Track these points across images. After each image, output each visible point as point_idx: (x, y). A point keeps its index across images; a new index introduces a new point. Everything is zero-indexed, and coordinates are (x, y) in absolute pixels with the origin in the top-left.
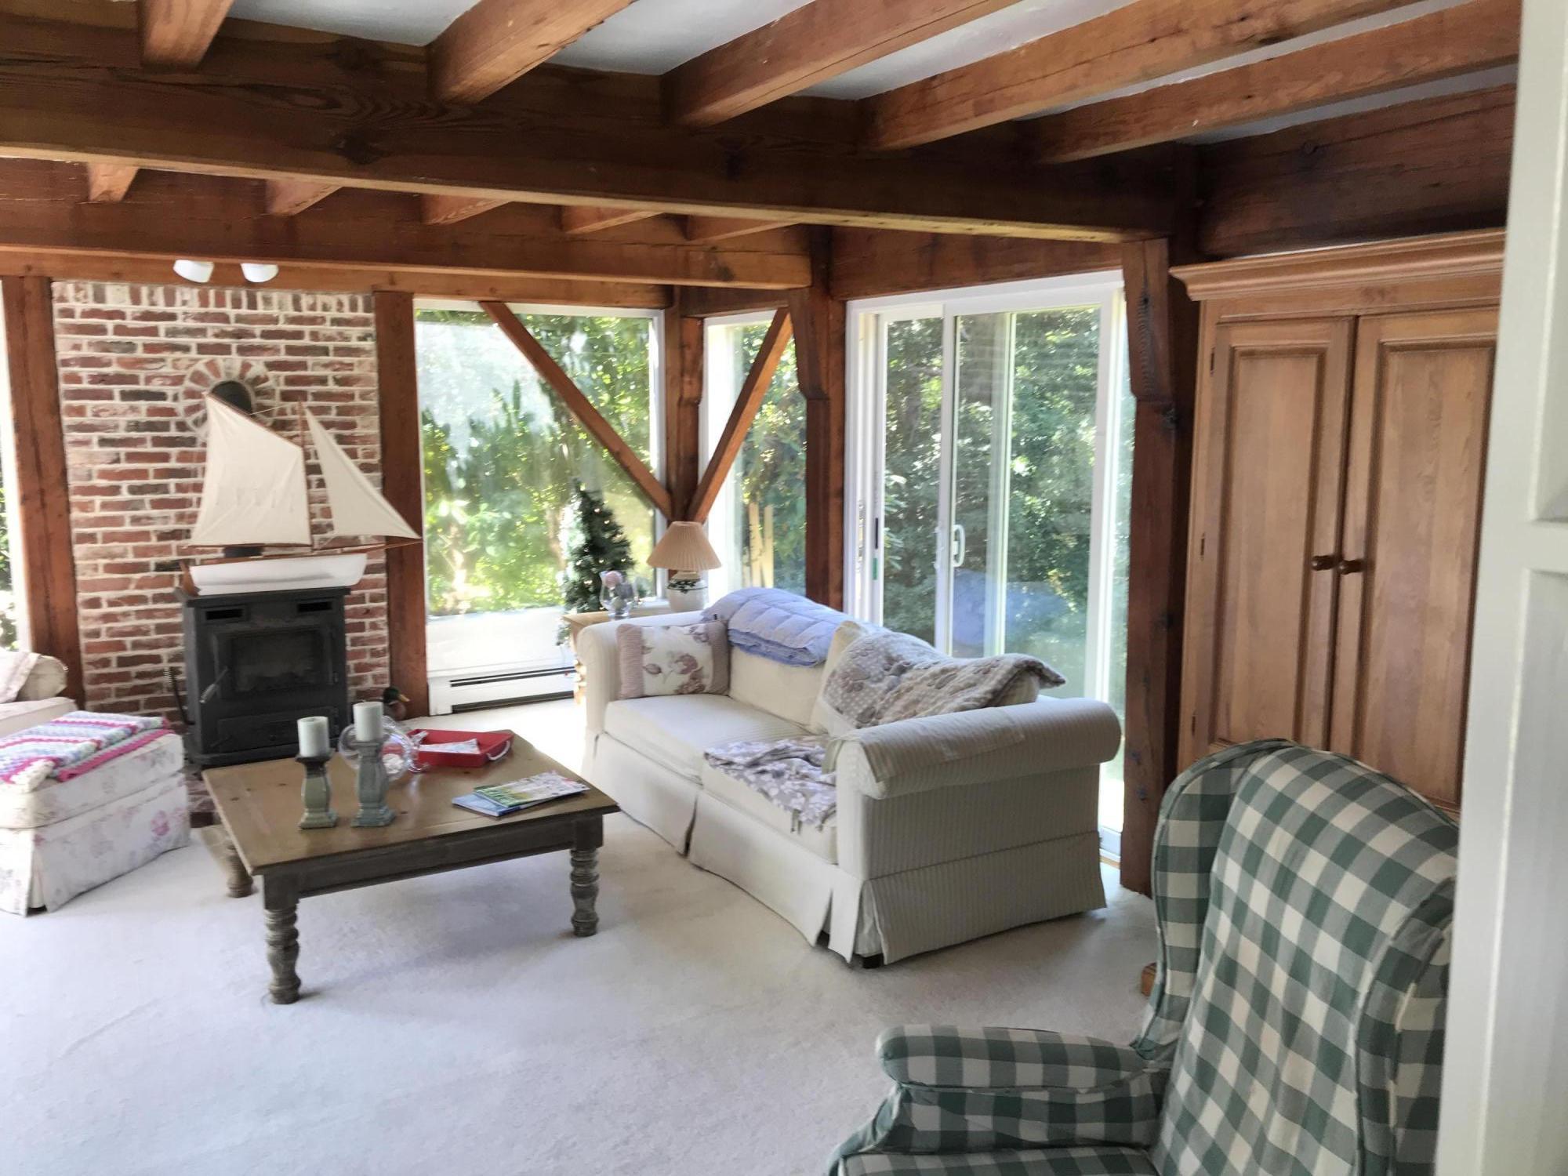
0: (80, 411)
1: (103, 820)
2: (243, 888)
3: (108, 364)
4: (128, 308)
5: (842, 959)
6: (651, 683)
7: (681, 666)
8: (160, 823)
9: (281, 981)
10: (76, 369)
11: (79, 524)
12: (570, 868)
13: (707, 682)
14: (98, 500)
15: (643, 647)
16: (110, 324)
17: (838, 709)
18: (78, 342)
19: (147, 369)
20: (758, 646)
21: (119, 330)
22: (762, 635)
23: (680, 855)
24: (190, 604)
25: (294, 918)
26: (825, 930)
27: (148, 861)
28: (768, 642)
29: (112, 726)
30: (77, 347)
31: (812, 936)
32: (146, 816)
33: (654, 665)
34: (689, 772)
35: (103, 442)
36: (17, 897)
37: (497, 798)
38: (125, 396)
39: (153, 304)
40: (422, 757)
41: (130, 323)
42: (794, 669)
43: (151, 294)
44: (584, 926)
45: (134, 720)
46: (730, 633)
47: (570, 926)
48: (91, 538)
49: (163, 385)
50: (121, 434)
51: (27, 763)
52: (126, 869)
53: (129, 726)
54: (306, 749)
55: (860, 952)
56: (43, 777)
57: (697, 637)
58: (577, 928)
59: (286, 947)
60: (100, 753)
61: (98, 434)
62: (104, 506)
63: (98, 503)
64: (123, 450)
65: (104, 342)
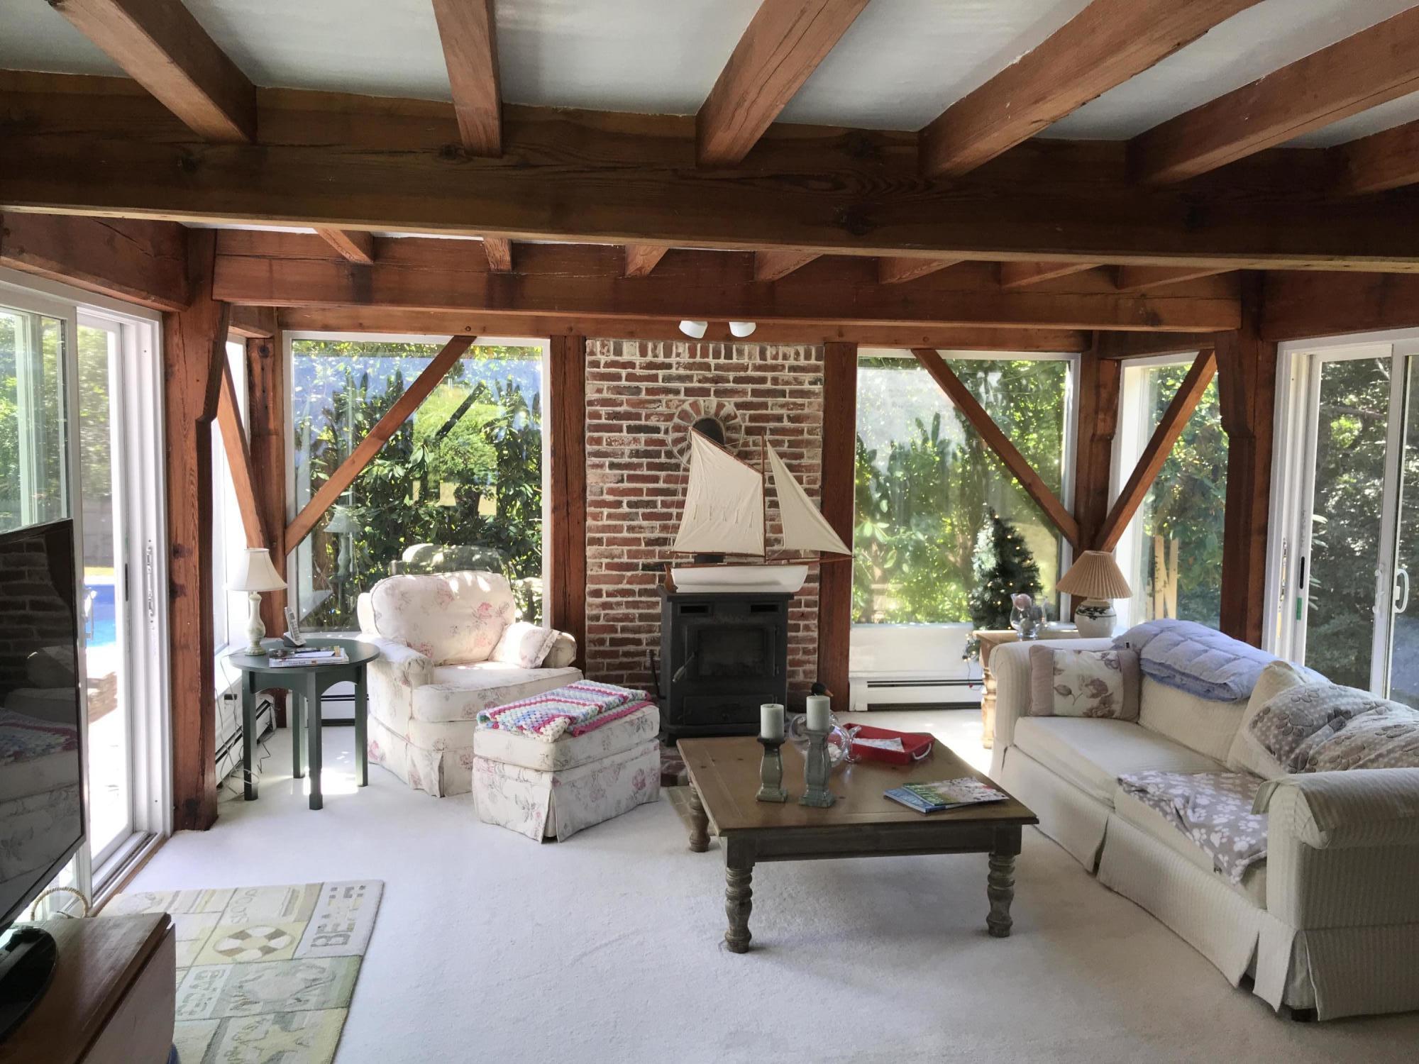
0: (598, 441)
1: (600, 771)
2: (702, 845)
3: (621, 405)
4: (638, 360)
5: (1270, 1007)
6: (1060, 703)
7: (1091, 690)
8: (639, 779)
9: (735, 932)
10: (598, 408)
11: (591, 530)
12: (988, 871)
13: (1117, 708)
14: (606, 511)
15: (1054, 669)
16: (624, 373)
17: (1269, 748)
18: (601, 387)
19: (647, 408)
20: (1172, 677)
21: (630, 377)
22: (1177, 667)
23: (1088, 872)
24: (670, 599)
25: (750, 879)
26: (1249, 974)
27: (629, 810)
28: (1183, 674)
29: (610, 694)
30: (599, 391)
31: (1235, 977)
32: (630, 771)
33: (1065, 686)
34: (1101, 794)
35: (612, 466)
36: (535, 826)
37: (924, 796)
38: (631, 429)
39: (655, 356)
40: (856, 749)
41: (638, 371)
42: (1211, 704)
43: (655, 348)
44: (999, 927)
45: (626, 692)
46: (1142, 662)
47: (986, 925)
48: (599, 542)
49: (658, 421)
50: (626, 460)
51: (552, 719)
52: (613, 815)
53: (622, 696)
54: (765, 732)
55: (1290, 1003)
56: (561, 732)
57: (1109, 663)
58: (991, 928)
59: (741, 904)
60: (601, 715)
61: (610, 459)
62: (610, 516)
63: (605, 514)
64: (626, 473)
65: (618, 387)
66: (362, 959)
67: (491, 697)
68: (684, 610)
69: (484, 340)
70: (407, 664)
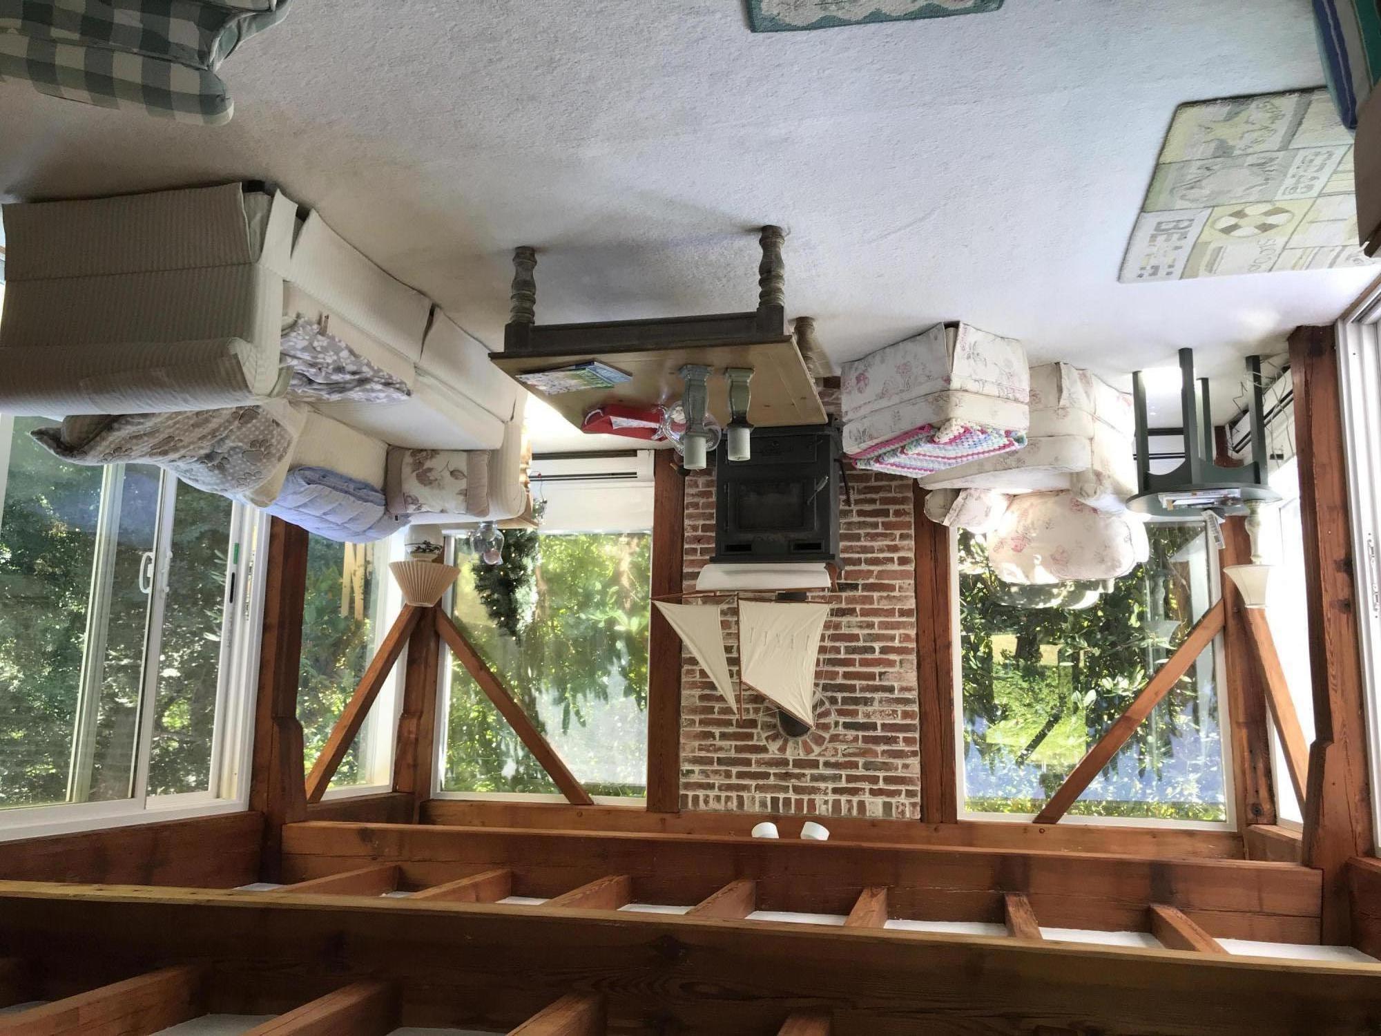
0: (906, 715)
1: (902, 391)
2: (803, 324)
3: (884, 752)
4: (867, 798)
5: (284, 193)
6: (461, 463)
7: (432, 476)
8: (862, 383)
9: (775, 245)
10: (907, 749)
11: (911, 624)
12: (535, 308)
13: (408, 459)
14: (896, 644)
15: (466, 495)
16: (881, 785)
17: (278, 424)
18: (904, 771)
20: (355, 489)
21: (875, 780)
22: (352, 499)
23: (438, 306)
24: (833, 557)
25: (761, 296)
26: (300, 221)
27: (872, 354)
28: (346, 492)
29: (892, 465)
30: (906, 766)
31: (313, 219)
32: (872, 389)
33: (457, 478)
34: (427, 380)
35: (891, 689)
36: (967, 337)
37: (595, 378)
38: (873, 727)
39: (849, 802)
40: (657, 418)
41: (866, 786)
42: (322, 464)
43: (850, 810)
44: (526, 256)
45: (877, 467)
46: (384, 502)
47: (537, 257)
48: (903, 613)
50: (877, 696)
51: (952, 441)
52: (888, 350)
53: (881, 463)
54: (746, 435)
55: (266, 197)
56: (943, 428)
57: (415, 501)
58: (533, 255)
59: (770, 272)
60: (902, 444)
61: (894, 696)
62: (892, 638)
63: (897, 641)
64: (877, 683)
65: (886, 770)
66: (1143, 209)
67: (1011, 461)
68: (818, 546)
69: (1025, 818)
70: (1098, 492)
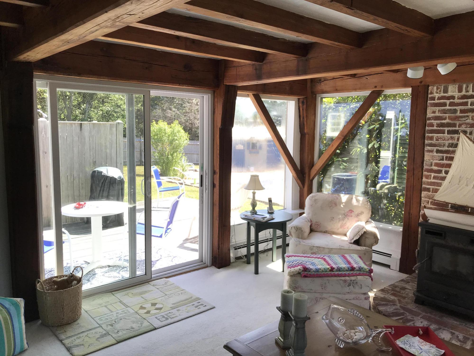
0: (431, 138)
3: (445, 119)
4: (457, 94)
10: (433, 121)
11: (425, 184)
14: (433, 175)
16: (448, 102)
18: (435, 110)
19: (460, 121)
21: (451, 104)
29: (349, 264)
30: (434, 112)
35: (438, 151)
38: (449, 132)
39: (467, 91)
41: (456, 101)
43: (467, 87)
49: (466, 127)
50: (446, 148)
61: (437, 148)
62: (435, 178)
64: (445, 155)
65: (444, 110)
66: (155, 329)
68: (428, 232)
